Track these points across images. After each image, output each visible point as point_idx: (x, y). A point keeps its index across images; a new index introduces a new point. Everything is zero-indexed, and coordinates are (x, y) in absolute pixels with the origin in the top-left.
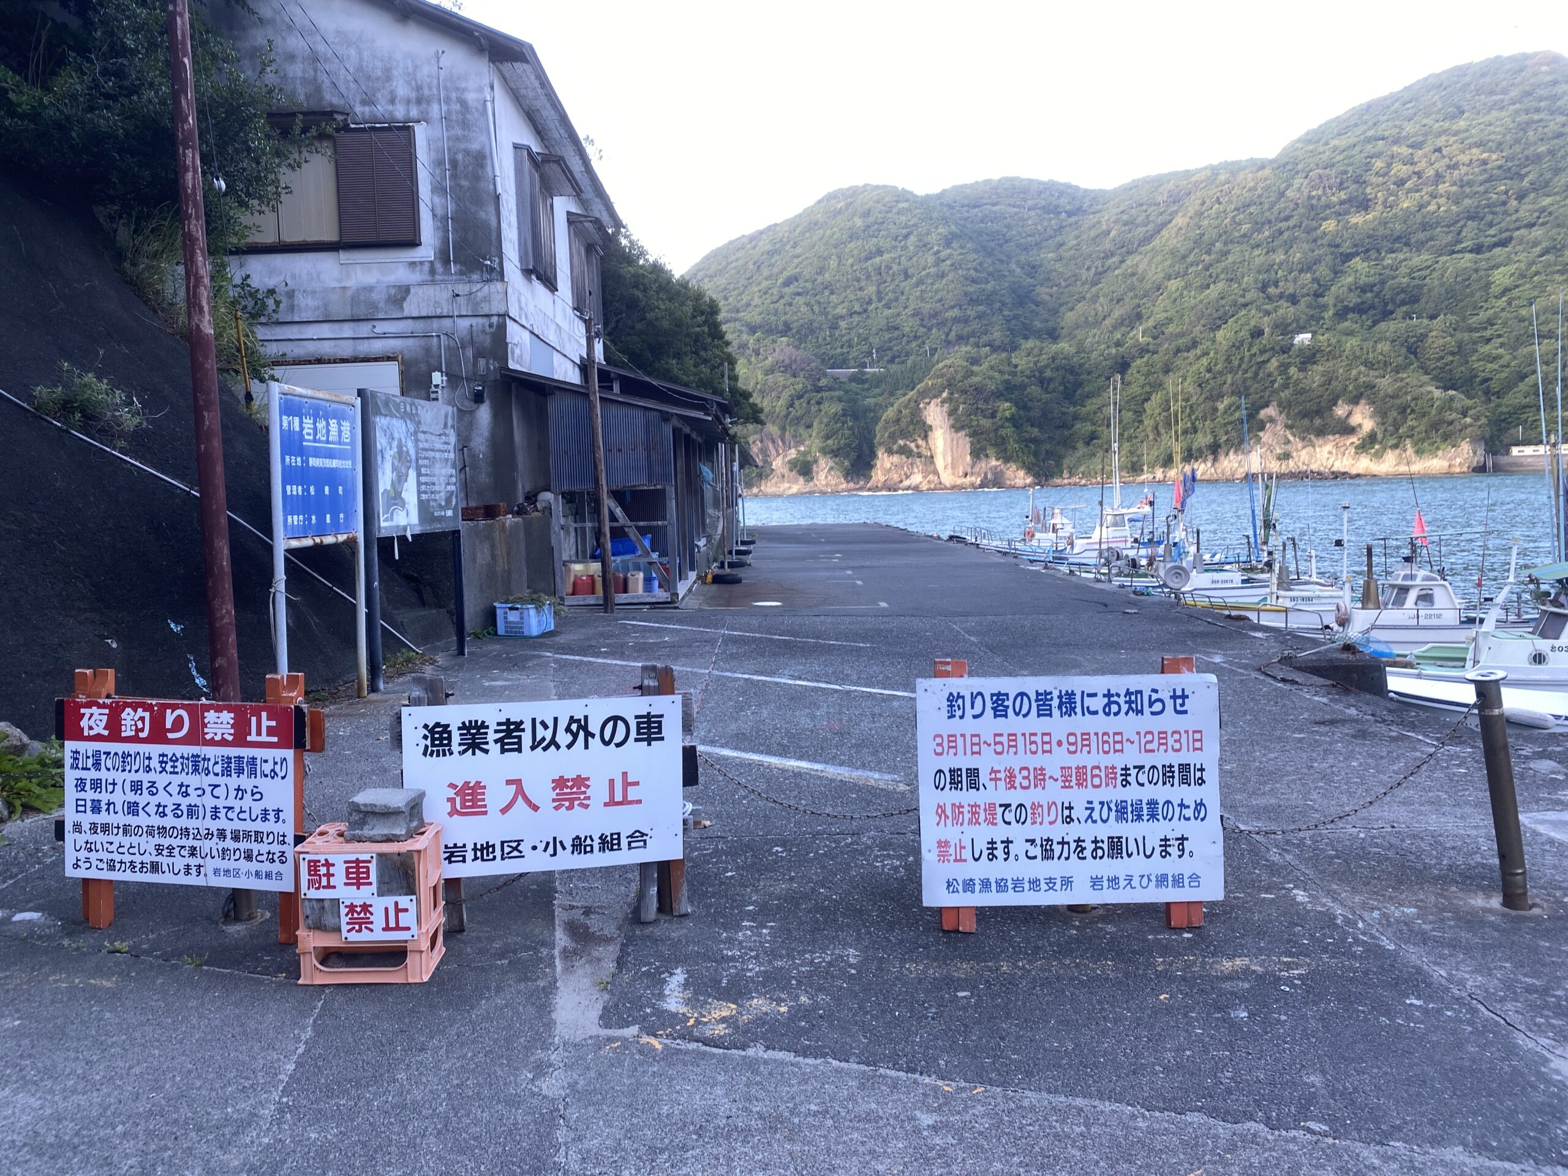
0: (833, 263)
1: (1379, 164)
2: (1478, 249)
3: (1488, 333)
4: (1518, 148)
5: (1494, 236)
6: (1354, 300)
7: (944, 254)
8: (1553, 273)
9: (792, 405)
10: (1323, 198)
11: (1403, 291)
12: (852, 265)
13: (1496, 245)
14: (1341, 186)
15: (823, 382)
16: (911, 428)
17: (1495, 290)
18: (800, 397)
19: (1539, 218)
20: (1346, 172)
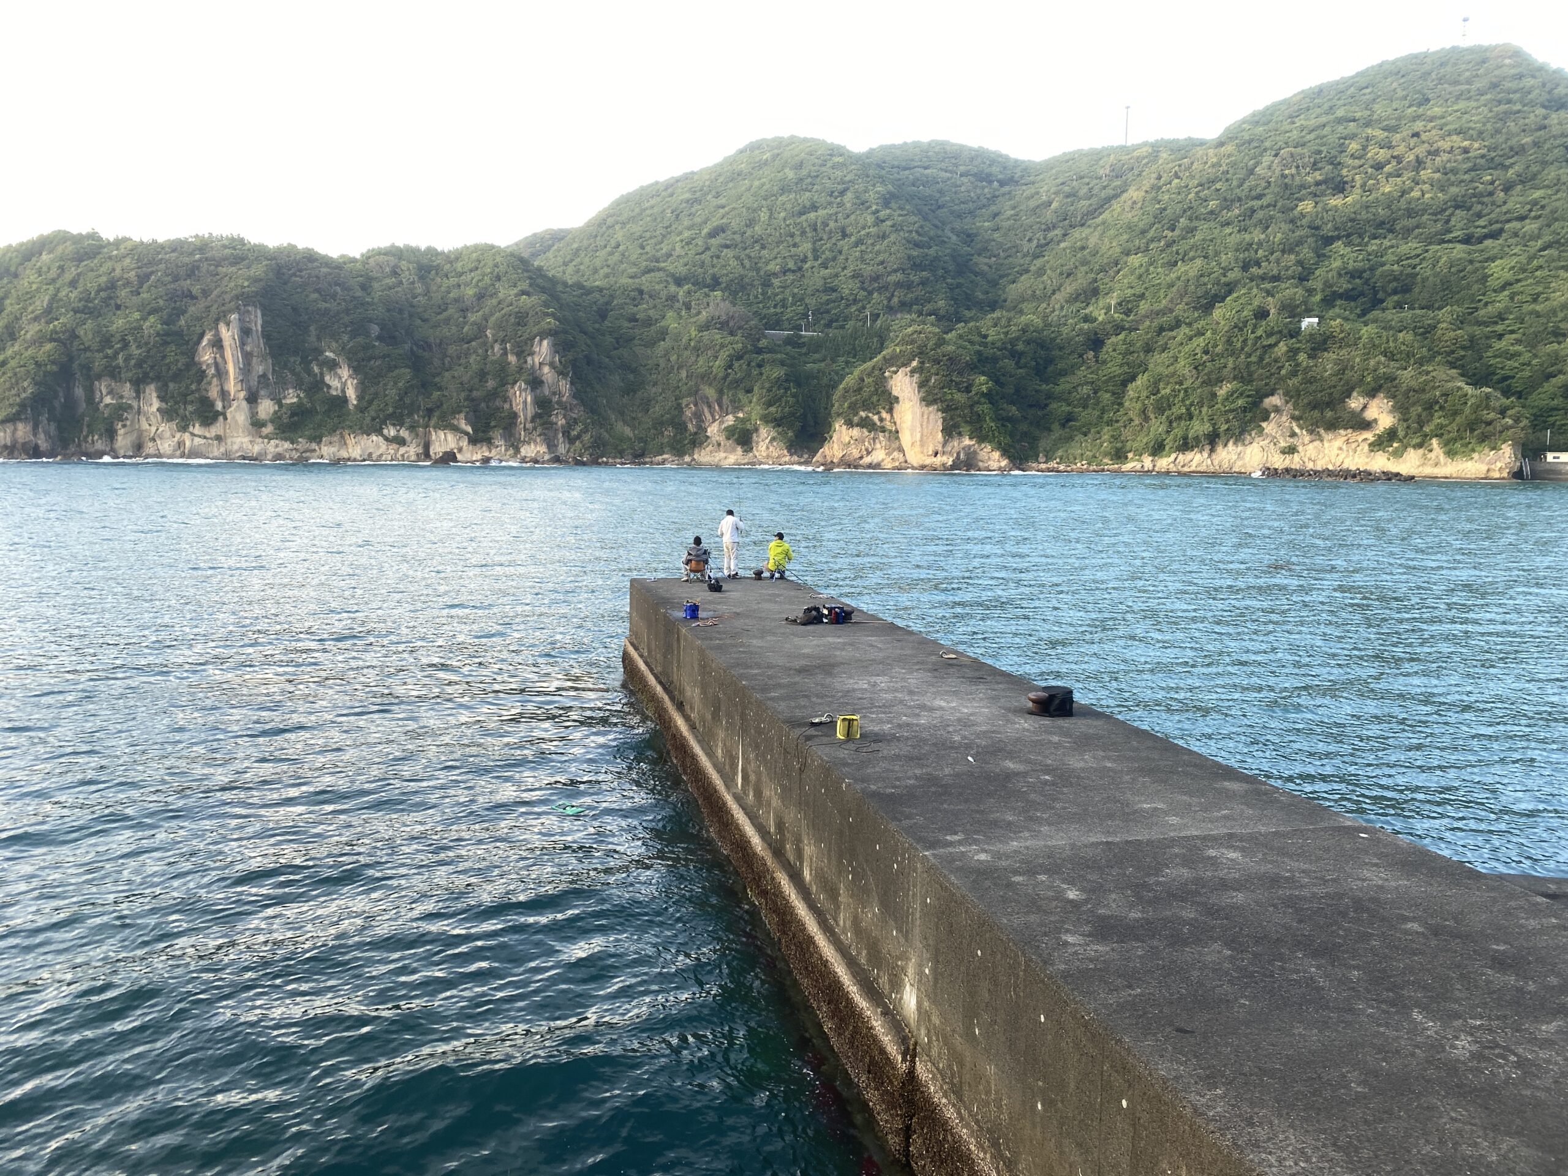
0: (764, 216)
1: (1354, 146)
2: (1467, 240)
3: (1499, 328)
4: (1500, 138)
5: (1484, 227)
6: (1344, 285)
7: (883, 214)
8: (1558, 268)
9: (730, 366)
10: (1297, 178)
11: (1396, 279)
12: (785, 219)
13: (1486, 237)
14: (1315, 166)
15: (763, 343)
16: (875, 398)
17: (1492, 283)
18: (739, 358)
19: (1530, 210)
20: (1320, 152)
